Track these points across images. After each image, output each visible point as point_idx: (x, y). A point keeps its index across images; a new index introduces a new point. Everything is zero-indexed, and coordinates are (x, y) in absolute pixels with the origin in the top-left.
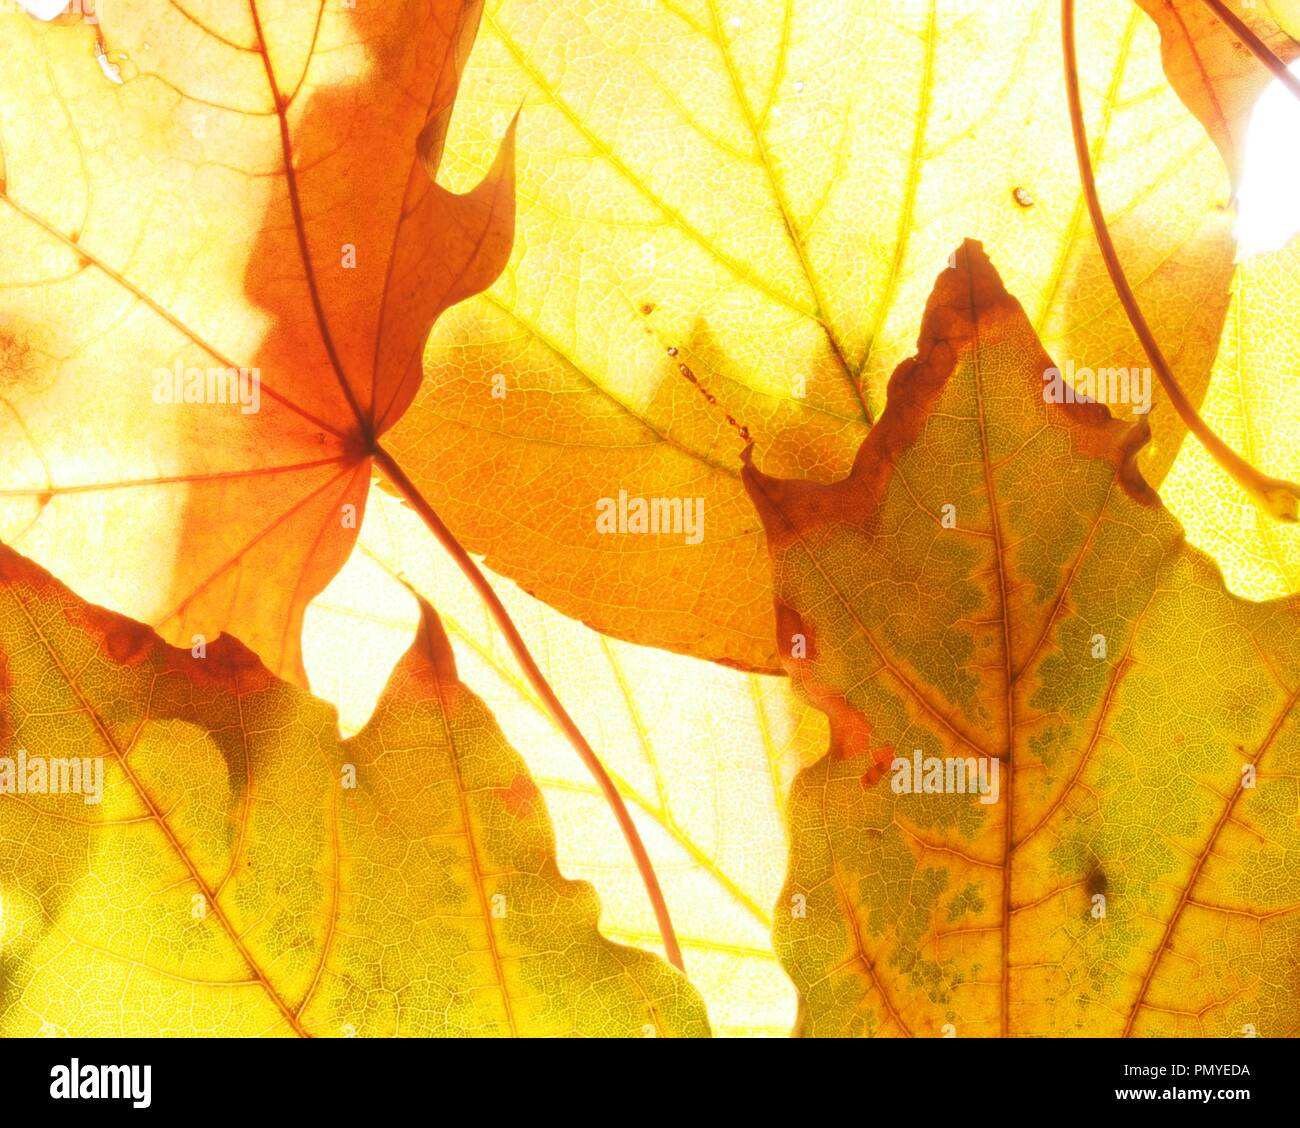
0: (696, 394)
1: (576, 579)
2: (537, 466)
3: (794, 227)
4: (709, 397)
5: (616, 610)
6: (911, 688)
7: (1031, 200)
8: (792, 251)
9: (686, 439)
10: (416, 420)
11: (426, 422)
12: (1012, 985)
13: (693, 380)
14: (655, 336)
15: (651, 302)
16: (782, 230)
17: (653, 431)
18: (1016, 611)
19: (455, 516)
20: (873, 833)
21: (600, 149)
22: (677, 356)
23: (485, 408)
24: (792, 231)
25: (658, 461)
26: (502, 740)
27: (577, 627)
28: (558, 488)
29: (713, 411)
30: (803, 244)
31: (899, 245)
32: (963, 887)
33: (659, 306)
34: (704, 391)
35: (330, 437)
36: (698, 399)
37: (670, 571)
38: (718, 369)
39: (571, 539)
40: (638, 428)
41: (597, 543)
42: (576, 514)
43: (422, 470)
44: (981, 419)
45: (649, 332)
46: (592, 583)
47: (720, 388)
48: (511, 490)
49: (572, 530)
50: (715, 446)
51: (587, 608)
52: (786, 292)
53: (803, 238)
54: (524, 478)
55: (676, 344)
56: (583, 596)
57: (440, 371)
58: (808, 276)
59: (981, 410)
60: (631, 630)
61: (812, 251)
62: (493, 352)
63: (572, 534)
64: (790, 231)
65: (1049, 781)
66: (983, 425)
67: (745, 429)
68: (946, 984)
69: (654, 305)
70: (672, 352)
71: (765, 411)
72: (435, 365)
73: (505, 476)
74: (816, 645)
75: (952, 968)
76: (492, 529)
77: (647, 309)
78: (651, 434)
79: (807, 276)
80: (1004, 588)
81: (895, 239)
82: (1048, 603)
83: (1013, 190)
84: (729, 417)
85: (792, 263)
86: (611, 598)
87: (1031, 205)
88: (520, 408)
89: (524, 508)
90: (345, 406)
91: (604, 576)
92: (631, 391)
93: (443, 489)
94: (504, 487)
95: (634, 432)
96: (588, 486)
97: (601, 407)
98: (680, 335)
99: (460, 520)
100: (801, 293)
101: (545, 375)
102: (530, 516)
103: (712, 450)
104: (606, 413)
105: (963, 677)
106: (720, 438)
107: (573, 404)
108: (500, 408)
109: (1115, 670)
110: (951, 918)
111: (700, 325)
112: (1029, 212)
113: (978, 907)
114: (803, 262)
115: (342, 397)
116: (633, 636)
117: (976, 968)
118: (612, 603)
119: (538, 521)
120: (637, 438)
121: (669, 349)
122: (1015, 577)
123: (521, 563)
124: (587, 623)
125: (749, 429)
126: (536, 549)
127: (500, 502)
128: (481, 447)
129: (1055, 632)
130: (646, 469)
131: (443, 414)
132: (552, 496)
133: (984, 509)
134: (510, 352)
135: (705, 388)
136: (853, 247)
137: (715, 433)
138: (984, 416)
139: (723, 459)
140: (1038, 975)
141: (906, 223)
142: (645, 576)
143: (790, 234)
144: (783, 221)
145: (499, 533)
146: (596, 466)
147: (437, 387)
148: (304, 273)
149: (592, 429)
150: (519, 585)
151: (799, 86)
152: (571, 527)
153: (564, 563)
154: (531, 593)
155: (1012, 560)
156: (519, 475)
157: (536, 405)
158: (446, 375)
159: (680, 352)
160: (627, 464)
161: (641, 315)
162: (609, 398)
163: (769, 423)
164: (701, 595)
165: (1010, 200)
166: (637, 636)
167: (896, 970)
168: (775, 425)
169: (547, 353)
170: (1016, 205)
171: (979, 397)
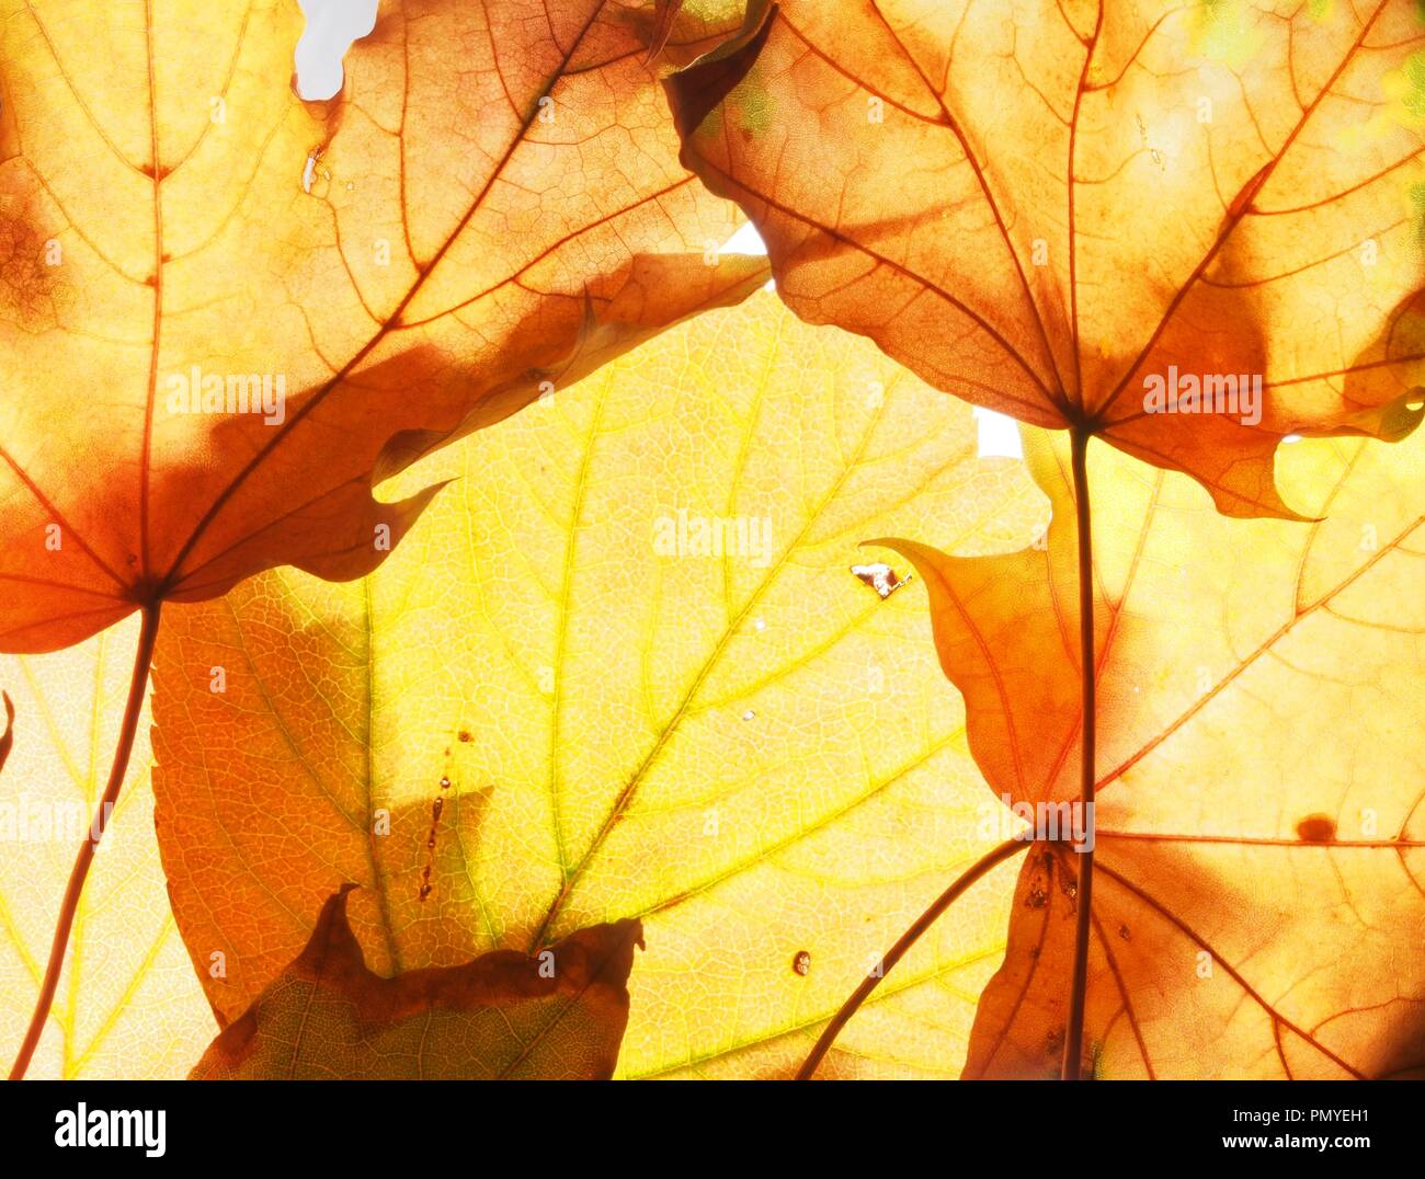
0: (426, 829)
1: (198, 850)
2: (265, 749)
3: (628, 800)
4: (432, 841)
5: (198, 900)
7: (805, 971)
8: (605, 814)
9: (383, 849)
10: (224, 627)
11: (228, 636)
13: (436, 817)
14: (447, 760)
15: (473, 736)
16: (616, 792)
17: (369, 818)
19: (173, 718)
21: (566, 601)
22: (445, 790)
23: (278, 673)
24: (624, 801)
25: (348, 840)
27: (160, 880)
28: (261, 779)
29: (424, 853)
30: (619, 818)
31: (682, 895)
33: (476, 744)
34: (433, 832)
35: (139, 566)
36: (422, 834)
37: (262, 918)
38: (461, 830)
39: (228, 821)
40: (360, 803)
41: (240, 844)
42: (254, 809)
43: (189, 664)
44: (526, 1050)
45: (447, 753)
46: (205, 866)
47: (446, 843)
48: (230, 744)
49: (235, 817)
50: (396, 876)
51: (182, 877)
52: (566, 834)
53: (625, 814)
54: (247, 747)
55: (454, 782)
56: (188, 866)
57: (279, 616)
58: (596, 844)
60: (191, 924)
61: (620, 828)
62: (328, 643)
63: (232, 818)
64: (622, 799)
67: (429, 889)
69: (472, 740)
70: (445, 782)
71: (456, 893)
72: (279, 608)
73: (236, 731)
74: (244, 1063)
76: (186, 753)
77: (465, 737)
78: (364, 818)
79: (594, 842)
81: (685, 888)
83: (803, 950)
84: (428, 868)
85: (594, 826)
86: (205, 889)
87: (801, 974)
88: (300, 699)
89: (223, 766)
90: (173, 557)
91: (218, 870)
92: (387, 775)
93: (188, 691)
94: (227, 737)
95: (353, 801)
96: (282, 802)
97: (355, 761)
98: (466, 785)
99: (172, 723)
100: (577, 847)
101: (342, 697)
102: (220, 775)
103: (391, 876)
104: (353, 770)
106: (406, 874)
107: (338, 738)
108: (287, 684)
111: (488, 790)
112: (794, 976)
114: (606, 829)
115: (178, 549)
116: (186, 929)
118: (201, 892)
119: (221, 785)
120: (353, 810)
121: (446, 779)
123: (175, 797)
124: (169, 886)
125: (433, 891)
126: (196, 800)
127: (212, 744)
128: (245, 695)
130: (333, 836)
131: (246, 644)
132: (250, 780)
134: (338, 657)
135: (437, 832)
136: (651, 859)
137: (407, 868)
139: (390, 891)
141: (710, 886)
142: (244, 902)
143: (618, 803)
144: (624, 787)
145: (186, 762)
146: (303, 795)
147: (264, 623)
148: (261, 448)
149: (331, 769)
150: (156, 809)
151: (750, 715)
152: (237, 814)
153: (203, 830)
154: (157, 824)
156: (246, 742)
157: (314, 711)
158: (278, 622)
159: (450, 789)
160: (324, 819)
161: (456, 736)
162: (368, 763)
163: (449, 905)
164: (260, 957)
165: (793, 953)
166: (189, 931)
168: (451, 910)
169: (362, 685)
170: (792, 963)
171: (542, 1035)
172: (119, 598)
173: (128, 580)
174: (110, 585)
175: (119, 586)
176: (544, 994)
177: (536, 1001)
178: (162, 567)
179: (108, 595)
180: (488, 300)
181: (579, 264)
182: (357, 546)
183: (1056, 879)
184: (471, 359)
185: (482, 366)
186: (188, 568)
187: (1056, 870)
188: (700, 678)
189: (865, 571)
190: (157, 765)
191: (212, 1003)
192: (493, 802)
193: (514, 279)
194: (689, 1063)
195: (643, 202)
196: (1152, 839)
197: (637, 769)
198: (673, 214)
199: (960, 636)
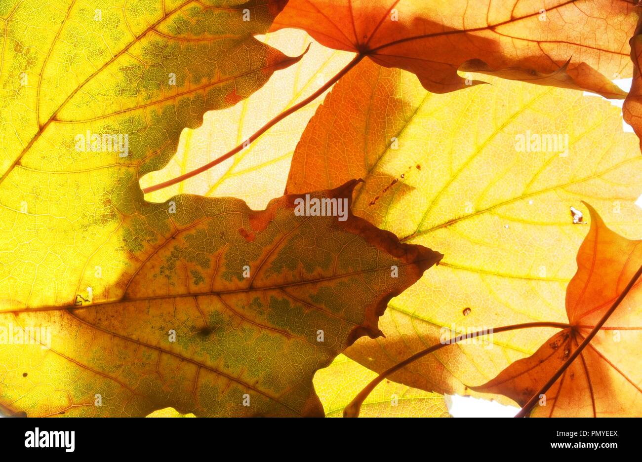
0: (387, 185)
1: (315, 139)
2: (358, 124)
3: (452, 223)
4: (386, 190)
5: (304, 153)
6: (277, 246)
7: (466, 315)
8: (443, 222)
9: (370, 181)
10: (373, 79)
11: (372, 83)
12: (168, 299)
13: (392, 184)
14: (408, 169)
15: (421, 168)
16: (451, 218)
17: (372, 169)
18: (306, 287)
19: (338, 94)
20: (222, 233)
21: (479, 150)
22: (401, 178)
23: (379, 105)
24: (451, 223)
25: (361, 171)
26: (253, 92)
27: (297, 139)
28: (350, 133)
29: (381, 192)
30: (446, 227)
31: (447, 264)
32: (203, 276)
33: (420, 172)
34: (388, 188)
35: (366, 40)
36: (384, 186)
37: (319, 173)
38: (396, 193)
39: (331, 137)
40: (373, 162)
41: (329, 147)
42: (341, 140)
43: (355, 82)
44: (377, 269)
45: (410, 168)
46: (314, 145)
47: (389, 194)
48: (348, 115)
49: (334, 137)
50: (367, 192)
51: (305, 143)
52: (427, 219)
53: (448, 227)
54: (353, 120)
55: (405, 178)
56: (309, 141)
57: (392, 88)
58: (434, 229)
59: (381, 269)
60: (297, 159)
61: (443, 230)
62: (400, 108)
63: (332, 137)
64: (450, 222)
65: (243, 308)
66: (375, 270)
67: (374, 203)
68: (167, 272)
69: (420, 170)
70: (403, 176)
71: (381, 211)
72: (394, 86)
73: (354, 112)
74: (291, 208)
75: (173, 274)
76: (334, 107)
77: (418, 167)
78: (371, 168)
79: (433, 228)
80: (314, 281)
81: (449, 263)
82: (309, 300)
83: (471, 309)
84: (378, 197)
85: (437, 223)
86: (309, 152)
87: (464, 315)
88: (379, 118)
89: (342, 120)
90: (378, 45)
91: (317, 149)
92: (387, 160)
93: (348, 90)
94: (349, 112)
95: (372, 159)
96: (350, 144)
97: (381, 148)
98: (408, 181)
99: (336, 96)
100: (427, 225)
101: (392, 127)
102: (339, 122)
103: (365, 191)
104: (379, 151)
105: (281, 267)
106: (370, 194)
107: (381, 138)
108: (379, 110)
109: (286, 331)
110: (191, 272)
111: (413, 188)
112: (461, 314)
113: (196, 283)
114: (440, 227)
115: (381, 45)
116: (295, 159)
117: (174, 284)
118: (307, 152)
119: (337, 125)
120: (369, 163)
121: (404, 175)
122: (319, 285)
123: (321, 118)
124: (299, 143)
125: (374, 205)
126: (326, 123)
127: (343, 111)
128: (364, 104)
129: (299, 304)
130: (358, 166)
131: (376, 89)
132: (346, 130)
133: (344, 272)
134: (400, 114)
135: (389, 189)
136: (446, 246)
137: (372, 192)
138: (378, 270)
139: (362, 195)
140: (171, 309)
141: (457, 268)
142: (318, 164)
143: (449, 222)
144: (454, 219)
145: (332, 110)
146: (358, 147)
147: (386, 87)
148: (427, 34)
149: (372, 146)
150: (313, 117)
151: (507, 227)
152: (335, 137)
153: (321, 134)
154: (310, 122)
155: (325, 284)
156: (354, 118)
157: (381, 125)
158: (390, 90)
159: (403, 179)
160: (359, 159)
161: (416, 165)
162: (385, 152)
163: (377, 212)
164: (311, 184)
165: (465, 307)
166: (296, 161)
167: (172, 249)
168: (376, 215)
169: (400, 128)
170: (464, 309)
171: (385, 268)
172: (353, 45)
173: (360, 43)
174: (353, 40)
175: (356, 42)
176: (396, 257)
177: (391, 256)
178: (373, 46)
179: (351, 42)
180: (525, 43)
181: (562, 52)
182: (439, 83)
183: (565, 344)
184: (508, 56)
185: (511, 60)
186: (381, 52)
187: (567, 342)
188: (501, 204)
189: (574, 211)
190: (322, 104)
191: (287, 186)
192: (413, 193)
193: (539, 42)
194: (411, 315)
195: (595, 49)
196: (601, 356)
197: (462, 216)
198: (601, 59)
199: (589, 251)
